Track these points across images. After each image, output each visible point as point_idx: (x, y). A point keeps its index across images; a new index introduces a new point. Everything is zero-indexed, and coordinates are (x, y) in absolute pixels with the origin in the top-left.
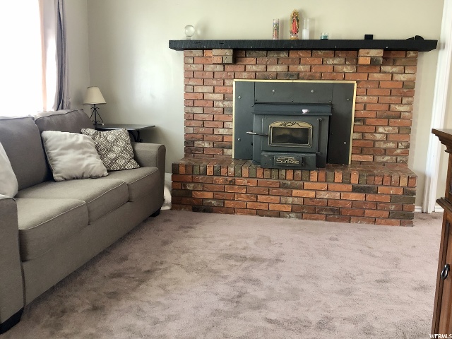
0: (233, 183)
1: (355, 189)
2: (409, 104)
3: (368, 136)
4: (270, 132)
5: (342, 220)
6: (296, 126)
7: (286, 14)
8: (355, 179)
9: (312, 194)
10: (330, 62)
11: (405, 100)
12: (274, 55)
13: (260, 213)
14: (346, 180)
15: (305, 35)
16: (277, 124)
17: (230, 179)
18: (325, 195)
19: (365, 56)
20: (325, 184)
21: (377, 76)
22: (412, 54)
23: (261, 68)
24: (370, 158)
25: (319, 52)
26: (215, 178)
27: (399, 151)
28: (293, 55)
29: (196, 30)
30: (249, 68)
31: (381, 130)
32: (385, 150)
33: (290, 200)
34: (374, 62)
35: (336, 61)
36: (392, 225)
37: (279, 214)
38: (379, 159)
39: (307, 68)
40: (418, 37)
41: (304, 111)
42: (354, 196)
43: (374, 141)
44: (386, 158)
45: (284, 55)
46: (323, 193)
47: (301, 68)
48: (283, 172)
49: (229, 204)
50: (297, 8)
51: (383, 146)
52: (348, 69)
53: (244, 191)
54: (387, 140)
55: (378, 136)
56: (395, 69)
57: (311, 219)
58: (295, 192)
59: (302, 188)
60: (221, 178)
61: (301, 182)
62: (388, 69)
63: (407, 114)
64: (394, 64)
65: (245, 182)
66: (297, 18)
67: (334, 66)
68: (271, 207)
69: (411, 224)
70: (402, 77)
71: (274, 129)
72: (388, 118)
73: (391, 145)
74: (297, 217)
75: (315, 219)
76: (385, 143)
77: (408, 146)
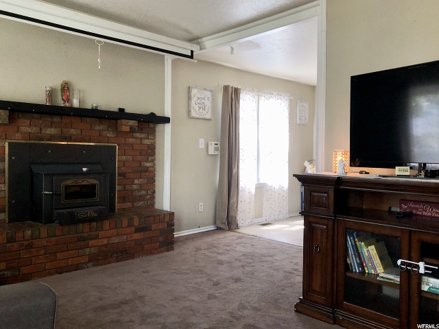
0: (30, 246)
1: (138, 230)
2: (153, 161)
3: (128, 187)
4: (63, 191)
5: (128, 258)
6: (83, 183)
7: (56, 83)
8: (136, 222)
9: (105, 241)
10: (97, 128)
11: (150, 158)
12: (48, 119)
13: (60, 271)
14: (130, 225)
15: (76, 103)
16: (69, 182)
17: (27, 243)
18: (116, 240)
19: (126, 125)
20: (115, 230)
21: (131, 140)
22: (152, 125)
23: (34, 130)
24: (130, 205)
25: (88, 119)
26: (8, 245)
27: (148, 197)
28: (66, 120)
30: (23, 129)
31: (136, 181)
32: (140, 196)
33: (87, 251)
34: (132, 130)
35: (101, 127)
36: (162, 252)
37: (77, 267)
38: (136, 204)
39: (79, 132)
40: (152, 114)
41: (84, 169)
42: (137, 236)
43: (132, 191)
44: (141, 203)
45: (56, 119)
46: (114, 238)
47: (73, 131)
48: (81, 226)
49: (25, 270)
50: (66, 79)
51: (138, 194)
52: (110, 134)
53: (42, 252)
54: (141, 189)
55: (135, 187)
56: (143, 136)
57: (105, 264)
58: (91, 243)
59: (97, 237)
60: (15, 244)
61: (96, 232)
62: (138, 135)
63: (152, 168)
64: (141, 133)
65: (44, 242)
67: (100, 131)
68: (70, 262)
69: (172, 249)
70: (147, 142)
71: (67, 187)
72: (141, 172)
73: (143, 193)
74: (94, 265)
75: (109, 263)
76: (139, 192)
77: (154, 192)
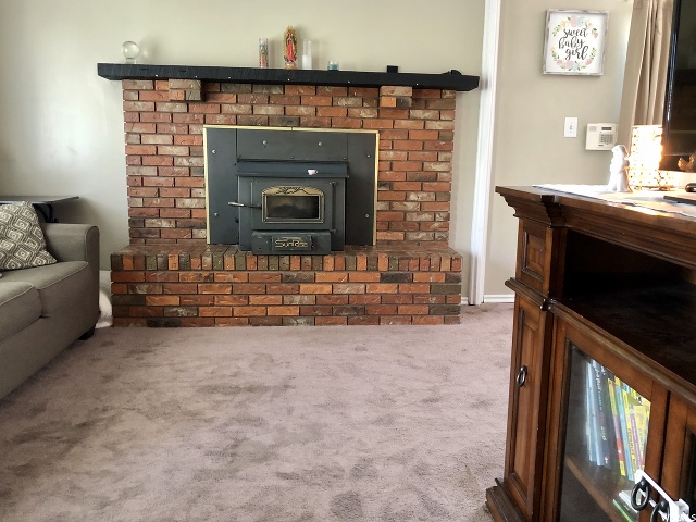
0: (210, 280)
1: (385, 279)
2: (447, 161)
3: (397, 206)
4: (264, 203)
5: (370, 322)
6: (300, 193)
7: (277, 33)
8: (383, 265)
9: (327, 289)
10: (343, 102)
11: (442, 157)
12: (262, 91)
13: (253, 322)
14: (373, 267)
15: (306, 63)
16: (274, 191)
17: (205, 274)
18: (345, 289)
19: (391, 95)
20: (345, 274)
21: (404, 123)
22: (448, 94)
23: (244, 109)
24: (401, 235)
25: (327, 89)
26: (181, 273)
27: (436, 225)
28: (291, 91)
29: (141, 51)
30: (226, 108)
31: (413, 197)
32: (419, 223)
33: (297, 299)
34: (401, 104)
35: (351, 101)
36: (434, 323)
37: (281, 321)
38: (413, 236)
39: (311, 110)
40: (454, 73)
41: (311, 172)
42: (383, 288)
43: (405, 213)
44: (422, 235)
45: (276, 91)
46: (342, 286)
47: (302, 110)
48: (285, 259)
49: (207, 312)
51: (416, 218)
52: (366, 114)
53: (228, 291)
54: (421, 211)
55: (410, 206)
56: (428, 114)
57: (326, 324)
58: (303, 287)
59: (313, 281)
60: (191, 273)
61: (312, 273)
62: (418, 113)
63: (445, 175)
64: (426, 108)
65: (230, 276)
66: (293, 39)
67: (348, 108)
68: (271, 312)
69: (457, 321)
70: (436, 125)
71: (269, 197)
72: (422, 180)
73: (426, 217)
74: (307, 323)
75: (333, 324)
76: (418, 215)
77: (448, 218)
